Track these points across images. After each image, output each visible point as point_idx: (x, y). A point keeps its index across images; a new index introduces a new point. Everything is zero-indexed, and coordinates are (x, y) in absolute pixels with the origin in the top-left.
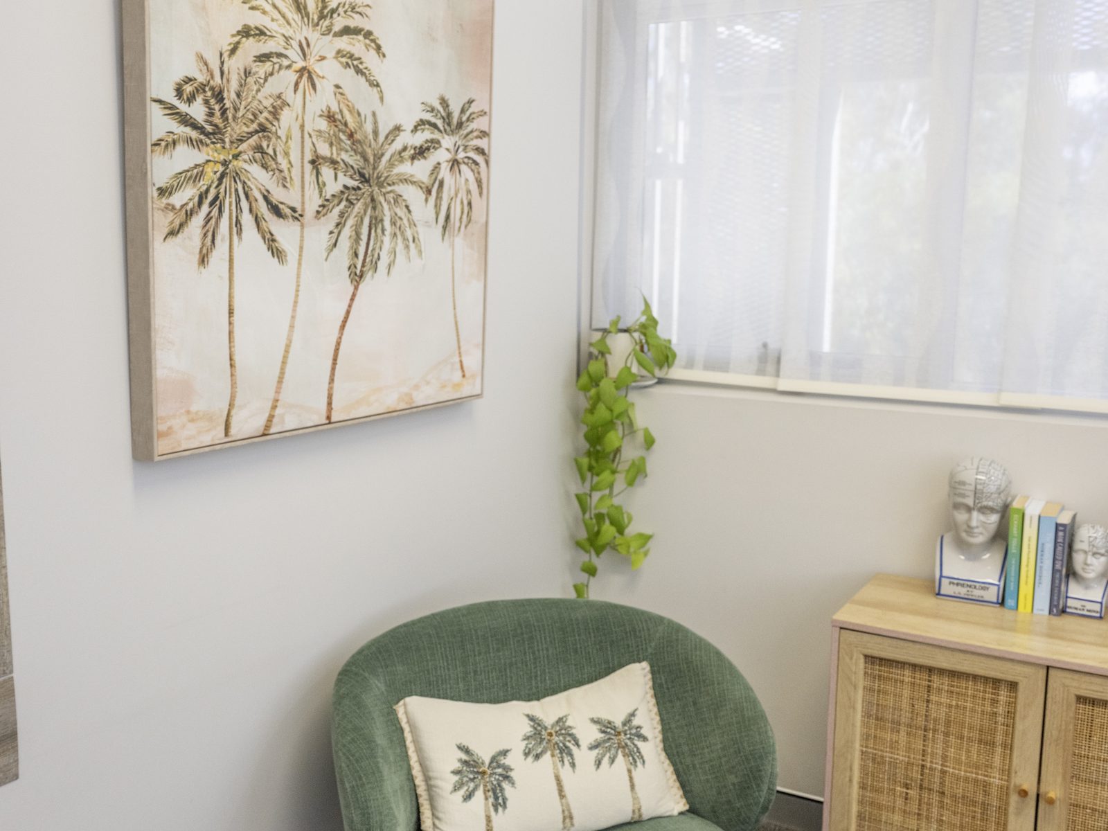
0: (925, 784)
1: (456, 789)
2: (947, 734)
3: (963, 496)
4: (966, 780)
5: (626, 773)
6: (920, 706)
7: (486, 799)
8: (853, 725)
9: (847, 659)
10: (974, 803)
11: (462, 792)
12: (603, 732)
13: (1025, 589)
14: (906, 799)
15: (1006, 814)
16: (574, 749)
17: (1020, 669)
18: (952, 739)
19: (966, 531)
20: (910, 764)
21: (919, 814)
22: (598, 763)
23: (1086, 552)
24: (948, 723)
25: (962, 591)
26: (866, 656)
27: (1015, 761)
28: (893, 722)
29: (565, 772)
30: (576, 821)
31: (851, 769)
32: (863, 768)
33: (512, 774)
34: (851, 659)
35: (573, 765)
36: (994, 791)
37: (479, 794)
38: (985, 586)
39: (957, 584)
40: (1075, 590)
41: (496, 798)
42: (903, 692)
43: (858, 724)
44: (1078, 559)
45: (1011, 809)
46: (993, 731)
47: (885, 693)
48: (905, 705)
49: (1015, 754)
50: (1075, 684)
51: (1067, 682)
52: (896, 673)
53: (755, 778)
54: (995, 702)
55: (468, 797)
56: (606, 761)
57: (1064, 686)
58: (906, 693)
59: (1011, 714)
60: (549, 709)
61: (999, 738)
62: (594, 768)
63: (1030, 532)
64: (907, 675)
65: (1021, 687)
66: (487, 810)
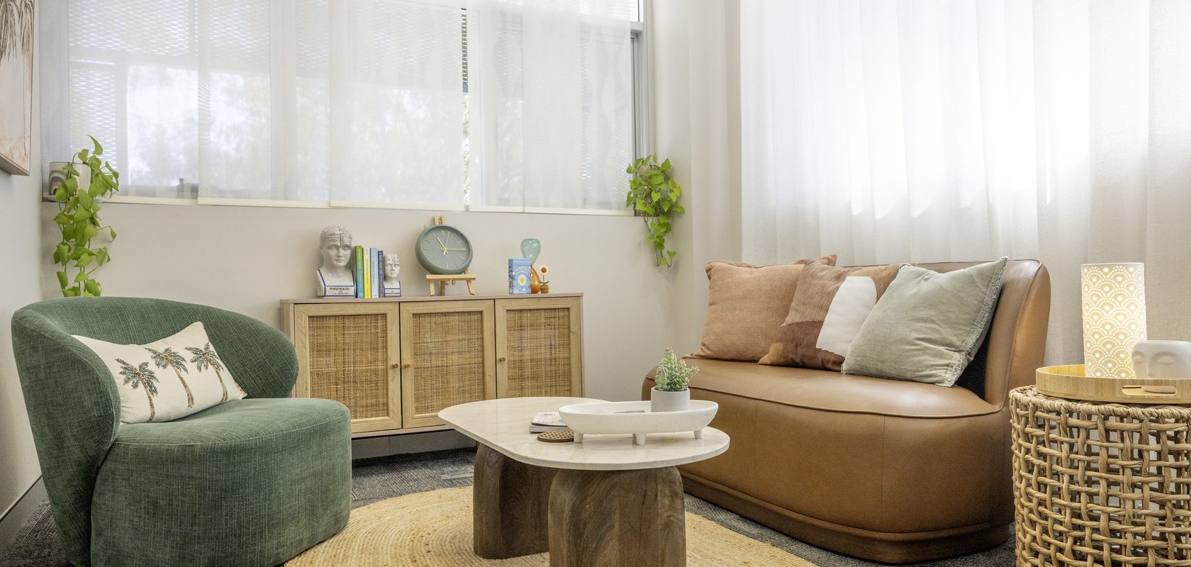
0: (346, 380)
1: (126, 382)
2: (355, 350)
3: (335, 241)
4: (367, 371)
5: (216, 374)
6: (340, 338)
7: (145, 387)
8: (306, 357)
9: (300, 321)
10: (371, 382)
11: (131, 383)
12: (196, 354)
13: (367, 286)
14: (337, 391)
15: (387, 383)
16: (184, 363)
17: (387, 306)
18: (358, 351)
19: (336, 260)
20: (336, 372)
21: (344, 397)
22: (199, 369)
23: (391, 265)
24: (355, 343)
25: (337, 292)
26: (309, 317)
27: (389, 353)
28: (326, 351)
29: (183, 373)
30: (195, 401)
31: (306, 383)
32: (312, 380)
33: (155, 375)
34: (302, 320)
35: (186, 370)
36: (380, 372)
37: (140, 384)
38: (347, 288)
39: (334, 289)
40: (387, 285)
41: (151, 387)
42: (331, 335)
43: (308, 355)
44: (388, 268)
45: (390, 378)
46: (377, 342)
47: (321, 335)
48: (332, 340)
49: (389, 349)
50: (412, 308)
51: (408, 308)
52: (326, 323)
53: (289, 363)
54: (376, 327)
55: (135, 386)
56: (203, 367)
57: (407, 310)
58: (332, 332)
59: (385, 331)
60: (160, 346)
61: (380, 345)
62: (198, 371)
63: (367, 257)
64: (332, 323)
65: (388, 316)
66: (148, 393)
